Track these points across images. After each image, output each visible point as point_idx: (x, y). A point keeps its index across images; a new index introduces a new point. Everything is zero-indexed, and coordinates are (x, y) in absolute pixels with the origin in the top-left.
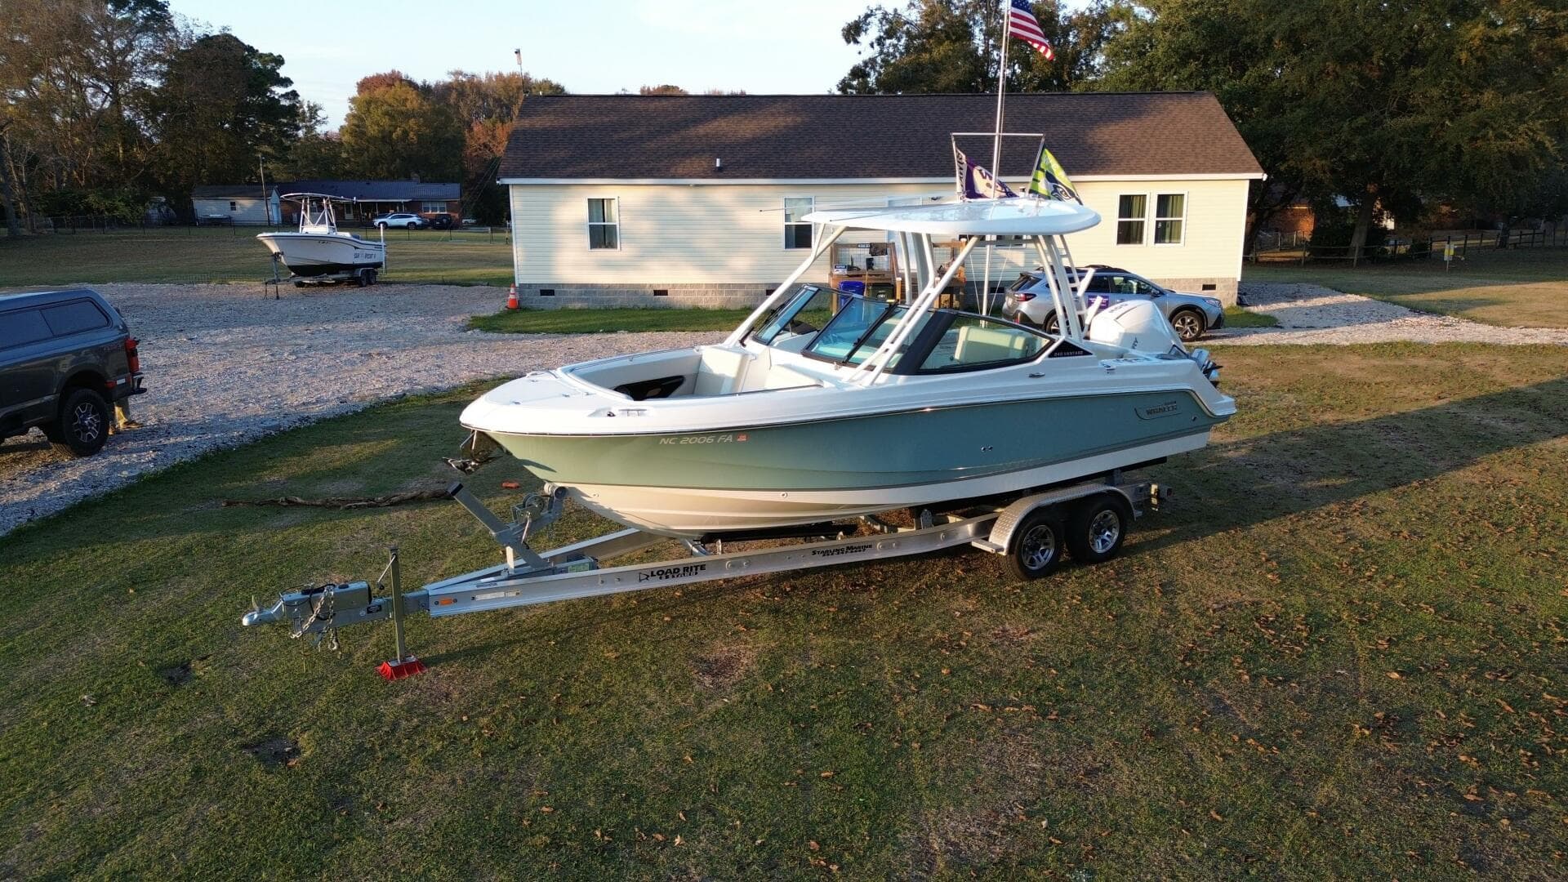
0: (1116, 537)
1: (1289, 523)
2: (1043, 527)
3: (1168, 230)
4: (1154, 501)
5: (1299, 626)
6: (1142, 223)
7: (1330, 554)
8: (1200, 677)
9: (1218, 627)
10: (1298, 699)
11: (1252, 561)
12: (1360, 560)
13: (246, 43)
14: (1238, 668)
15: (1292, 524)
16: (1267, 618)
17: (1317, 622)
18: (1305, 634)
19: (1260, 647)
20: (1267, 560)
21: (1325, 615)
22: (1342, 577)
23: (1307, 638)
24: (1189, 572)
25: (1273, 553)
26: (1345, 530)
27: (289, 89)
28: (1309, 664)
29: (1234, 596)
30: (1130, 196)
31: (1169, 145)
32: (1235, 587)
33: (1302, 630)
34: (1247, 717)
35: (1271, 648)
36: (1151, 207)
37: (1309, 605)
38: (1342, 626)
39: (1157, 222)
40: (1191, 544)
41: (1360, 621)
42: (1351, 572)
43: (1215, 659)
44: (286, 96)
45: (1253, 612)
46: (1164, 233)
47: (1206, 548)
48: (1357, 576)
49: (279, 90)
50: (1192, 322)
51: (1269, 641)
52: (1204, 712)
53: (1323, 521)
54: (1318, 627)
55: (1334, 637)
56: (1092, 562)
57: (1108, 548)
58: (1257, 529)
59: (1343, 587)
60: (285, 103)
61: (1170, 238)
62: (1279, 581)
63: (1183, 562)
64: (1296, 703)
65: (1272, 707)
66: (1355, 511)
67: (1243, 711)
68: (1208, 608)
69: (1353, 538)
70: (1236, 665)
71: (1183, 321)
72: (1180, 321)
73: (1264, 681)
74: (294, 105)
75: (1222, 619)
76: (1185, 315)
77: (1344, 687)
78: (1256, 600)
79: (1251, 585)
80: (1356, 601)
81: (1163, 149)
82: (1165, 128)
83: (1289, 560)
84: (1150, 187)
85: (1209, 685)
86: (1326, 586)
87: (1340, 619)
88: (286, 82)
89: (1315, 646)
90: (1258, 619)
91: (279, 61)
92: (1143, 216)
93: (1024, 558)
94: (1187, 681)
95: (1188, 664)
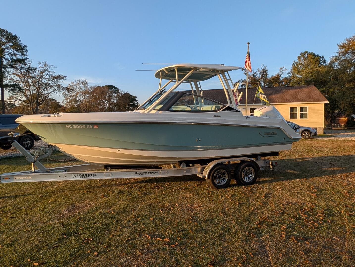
0: (253, 177)
1: (325, 178)
2: (223, 171)
3: (303, 116)
4: (271, 167)
5: (320, 214)
6: (296, 113)
7: (340, 189)
8: (261, 233)
9: (282, 211)
10: (306, 252)
11: (307, 189)
12: (352, 191)
13: (131, 95)
14: (282, 231)
15: (327, 178)
16: (306, 210)
17: (328, 213)
18: (321, 218)
19: (298, 222)
20: (313, 189)
21: (334, 211)
22: (344, 197)
23: (322, 220)
24: (280, 191)
25: (316, 187)
26: (348, 181)
27: (137, 102)
28: (320, 232)
29: (295, 200)
30: (293, 107)
31: (302, 96)
32: (296, 197)
33: (321, 216)
34: (273, 260)
35: (303, 222)
36: (298, 110)
37: (327, 206)
38: (341, 216)
39: (300, 114)
40: (285, 182)
41: (350, 214)
42: (348, 195)
43: (273, 225)
44: (137, 103)
45: (300, 207)
46: (302, 116)
47: (290, 184)
48: (351, 197)
49: (136, 102)
50: (308, 134)
51: (303, 219)
52: (250, 253)
53: (339, 178)
54: (329, 215)
55: (335, 220)
56: (243, 185)
57: (250, 181)
58: (311, 179)
59: (344, 200)
60: (136, 104)
61: (304, 117)
62: (316, 196)
63: (279, 187)
64: (305, 254)
65: (290, 255)
66: (352, 176)
67: (273, 255)
68: (281, 204)
69: (351, 184)
70: (282, 229)
71: (305, 133)
72: (304, 133)
73: (292, 239)
74: (138, 105)
75: (285, 208)
76: (306, 132)
77: (336, 246)
78: (304, 202)
79: (304, 197)
80: (349, 206)
81: (301, 97)
82: (301, 93)
83: (323, 190)
84: (298, 105)
85: (264, 238)
86: (336, 199)
87: (340, 213)
88: (137, 101)
89: (325, 224)
90: (301, 210)
91: (136, 97)
92: (296, 112)
93: (215, 181)
94: (253, 235)
95: (259, 226)
